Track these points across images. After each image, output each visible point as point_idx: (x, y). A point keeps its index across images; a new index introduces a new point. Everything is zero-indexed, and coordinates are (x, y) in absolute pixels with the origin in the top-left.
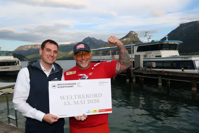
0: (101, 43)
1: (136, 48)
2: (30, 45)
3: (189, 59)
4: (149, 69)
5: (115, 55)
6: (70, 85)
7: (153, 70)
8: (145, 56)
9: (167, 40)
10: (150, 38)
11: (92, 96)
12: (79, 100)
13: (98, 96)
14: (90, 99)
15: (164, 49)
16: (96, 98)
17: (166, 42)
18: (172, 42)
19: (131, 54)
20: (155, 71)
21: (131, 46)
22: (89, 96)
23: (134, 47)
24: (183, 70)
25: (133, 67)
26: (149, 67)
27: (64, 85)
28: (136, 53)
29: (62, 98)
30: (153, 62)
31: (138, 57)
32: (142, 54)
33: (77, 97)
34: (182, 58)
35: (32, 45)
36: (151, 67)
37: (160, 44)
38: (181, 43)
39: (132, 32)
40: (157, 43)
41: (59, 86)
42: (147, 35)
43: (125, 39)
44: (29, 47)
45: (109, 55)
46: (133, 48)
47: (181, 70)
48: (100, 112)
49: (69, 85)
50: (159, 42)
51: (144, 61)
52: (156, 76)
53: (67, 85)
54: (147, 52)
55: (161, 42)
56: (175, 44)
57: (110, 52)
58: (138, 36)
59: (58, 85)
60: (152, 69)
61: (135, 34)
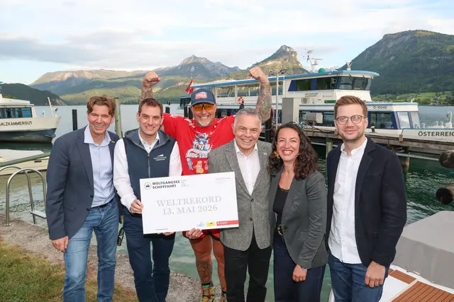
0: (220, 69)
1: (287, 84)
2: (67, 72)
3: (389, 109)
4: (309, 127)
5: (243, 97)
6: (171, 184)
7: (318, 129)
8: (305, 100)
9: (349, 69)
10: (316, 64)
11: (205, 200)
12: (186, 206)
13: (214, 199)
14: (203, 205)
15: (342, 86)
16: (212, 204)
17: (346, 73)
18: (359, 74)
19: (275, 94)
20: (321, 132)
21: (275, 79)
22: (201, 200)
23: (284, 82)
24: (373, 130)
25: (280, 121)
26: (311, 124)
27: (162, 185)
28: (287, 94)
29: (160, 203)
30: (317, 114)
31: (288, 102)
32: (298, 96)
33: (182, 202)
34: (374, 105)
35: (73, 72)
36: (314, 123)
37: (334, 77)
38: (375, 77)
39: (286, 47)
40: (327, 74)
41: (155, 186)
42: (310, 57)
43: (270, 63)
44: (67, 76)
45: (233, 95)
46: (281, 83)
47: (370, 130)
48: (220, 225)
49: (169, 185)
50: (334, 73)
51: (300, 111)
52: (323, 139)
53: (167, 185)
54: (309, 92)
55: (338, 74)
56: (363, 78)
57: (236, 89)
58: (297, 57)
59: (154, 184)
60: (316, 127)
61: (292, 52)
